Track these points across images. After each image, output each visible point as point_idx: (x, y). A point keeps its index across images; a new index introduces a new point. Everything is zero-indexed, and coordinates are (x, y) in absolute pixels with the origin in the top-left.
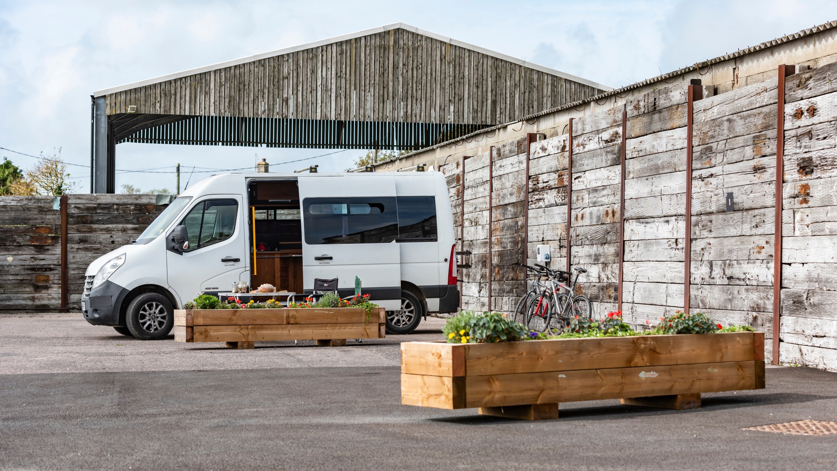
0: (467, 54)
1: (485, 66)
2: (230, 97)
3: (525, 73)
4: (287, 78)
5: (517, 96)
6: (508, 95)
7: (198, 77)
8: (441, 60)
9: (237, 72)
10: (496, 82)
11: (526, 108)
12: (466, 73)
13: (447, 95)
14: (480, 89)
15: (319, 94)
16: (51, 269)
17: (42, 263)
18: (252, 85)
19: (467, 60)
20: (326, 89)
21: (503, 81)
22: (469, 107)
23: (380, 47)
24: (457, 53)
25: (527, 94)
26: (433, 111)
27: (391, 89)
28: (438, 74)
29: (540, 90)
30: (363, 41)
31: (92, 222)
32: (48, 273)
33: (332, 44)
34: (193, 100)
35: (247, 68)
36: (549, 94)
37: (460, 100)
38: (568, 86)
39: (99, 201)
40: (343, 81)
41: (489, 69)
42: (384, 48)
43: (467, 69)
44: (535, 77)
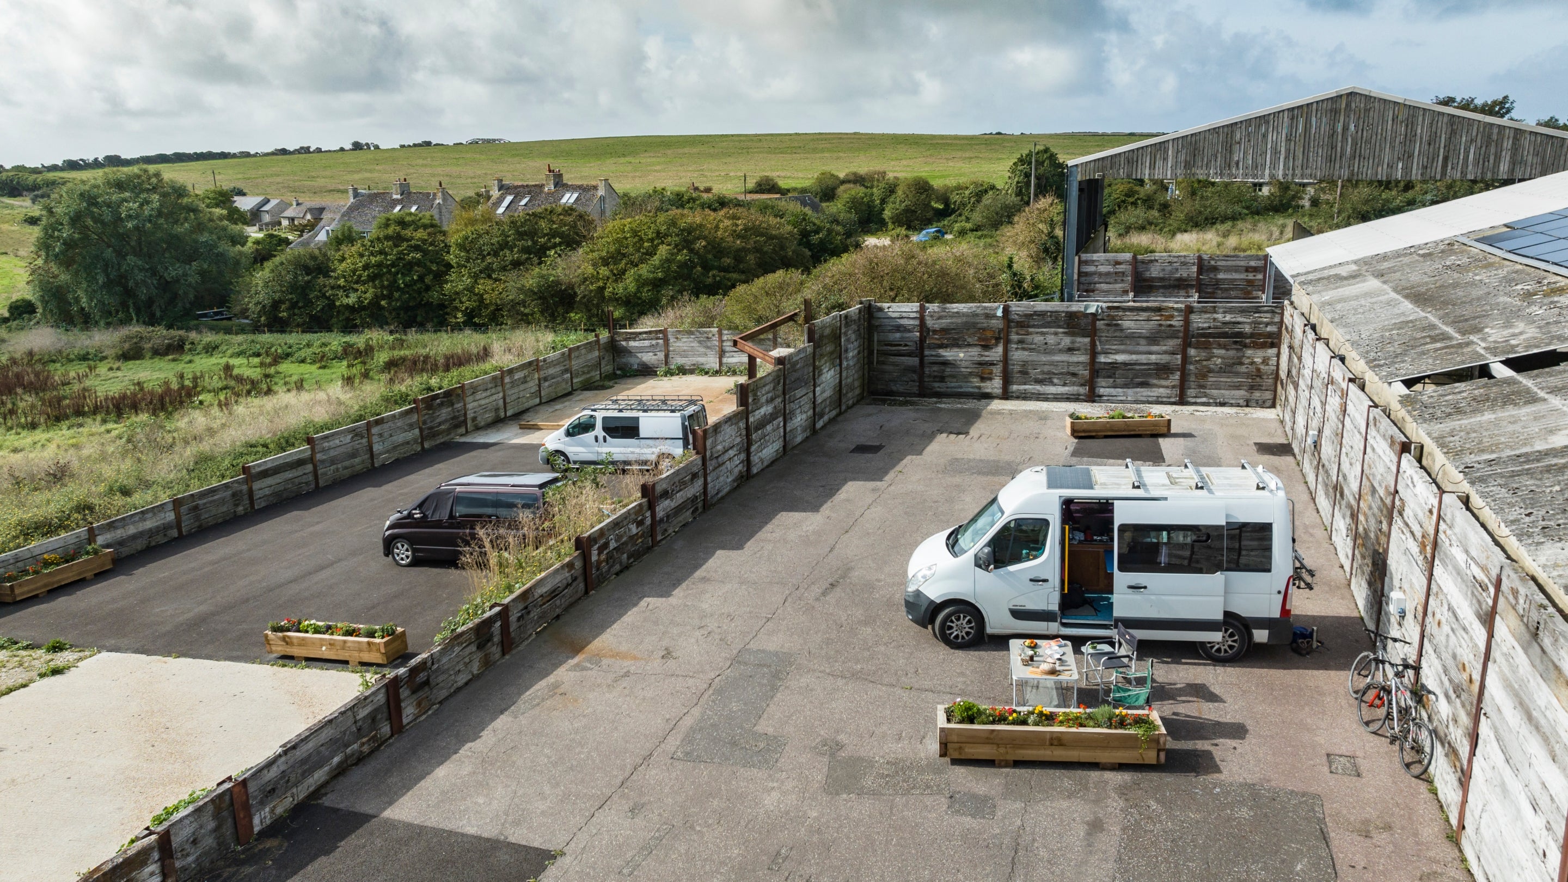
0: (1421, 113)
1: (1440, 124)
2: (1186, 161)
3: (1484, 128)
4: (1239, 143)
5: (1472, 151)
6: (1462, 151)
7: (1158, 147)
8: (1393, 120)
9: (1193, 139)
10: (1450, 138)
11: (1481, 162)
12: (1419, 131)
13: (1396, 153)
14: (1432, 147)
15: (1268, 156)
16: (994, 364)
17: (987, 359)
18: (1206, 151)
19: (1420, 119)
20: (1276, 152)
21: (1458, 137)
22: (1418, 164)
23: (1331, 111)
24: (1411, 112)
25: (1484, 148)
26: (1380, 169)
27: (1339, 149)
28: (1389, 133)
29: (1499, 144)
30: (1315, 105)
31: (1029, 326)
32: (991, 367)
33: (1283, 111)
34: (1153, 166)
35: (1202, 136)
36: (1509, 147)
37: (1409, 157)
38: (1533, 138)
39: (1035, 309)
40: (1293, 143)
41: (1444, 126)
42: (1335, 112)
43: (1419, 127)
44: (1495, 131)
